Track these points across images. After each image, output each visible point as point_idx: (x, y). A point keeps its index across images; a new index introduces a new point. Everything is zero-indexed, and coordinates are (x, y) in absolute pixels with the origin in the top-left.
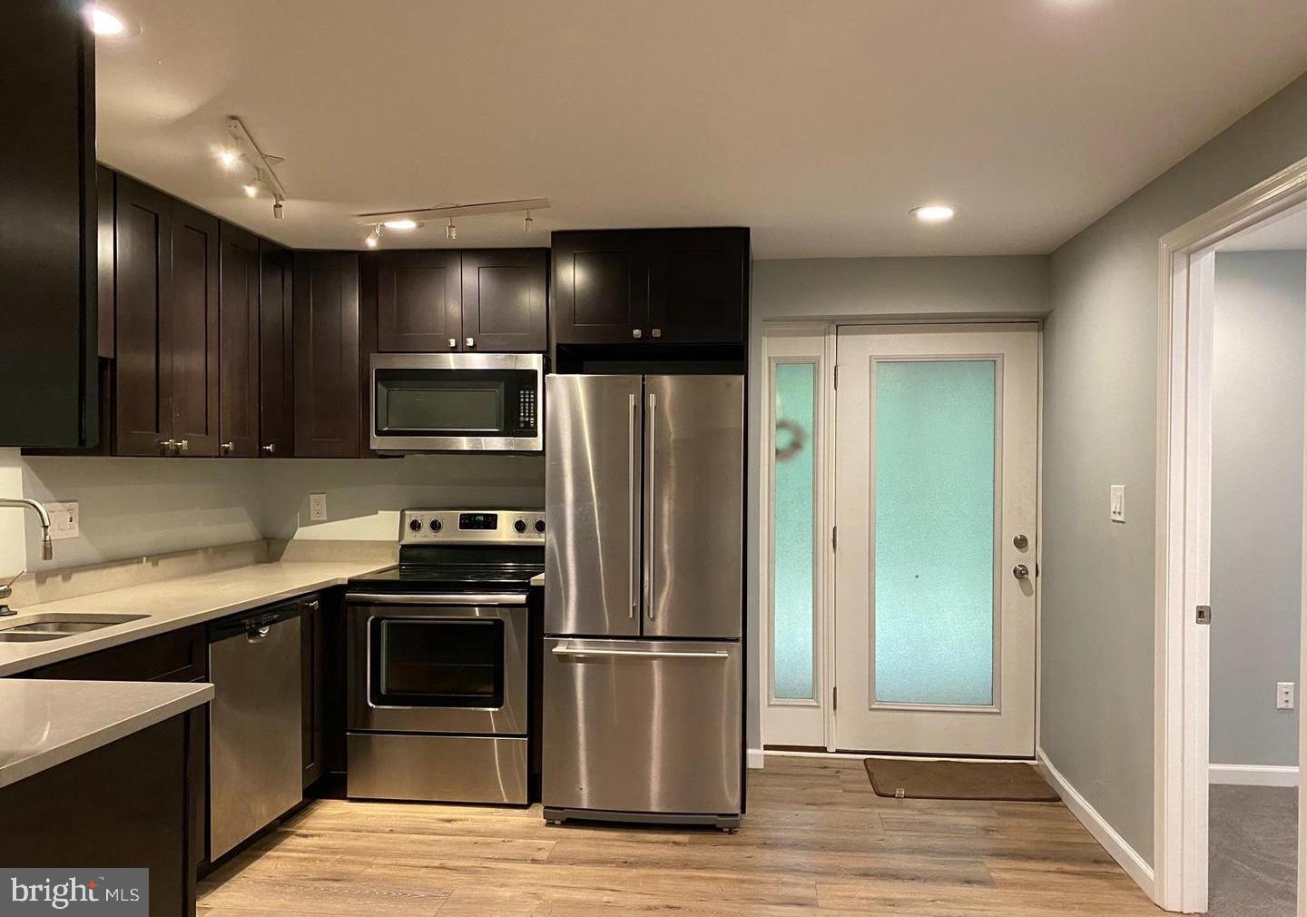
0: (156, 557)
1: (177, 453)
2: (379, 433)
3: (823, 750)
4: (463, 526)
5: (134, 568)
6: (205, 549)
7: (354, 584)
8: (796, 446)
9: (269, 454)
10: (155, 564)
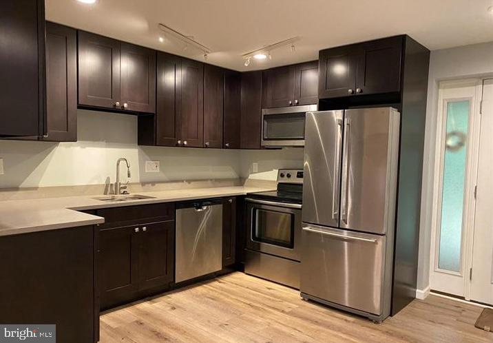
0: (189, 181)
1: (183, 146)
2: (264, 139)
3: (463, 298)
4: (298, 176)
5: (181, 184)
6: (211, 180)
7: (249, 195)
8: (461, 144)
9: (227, 148)
10: (189, 183)
